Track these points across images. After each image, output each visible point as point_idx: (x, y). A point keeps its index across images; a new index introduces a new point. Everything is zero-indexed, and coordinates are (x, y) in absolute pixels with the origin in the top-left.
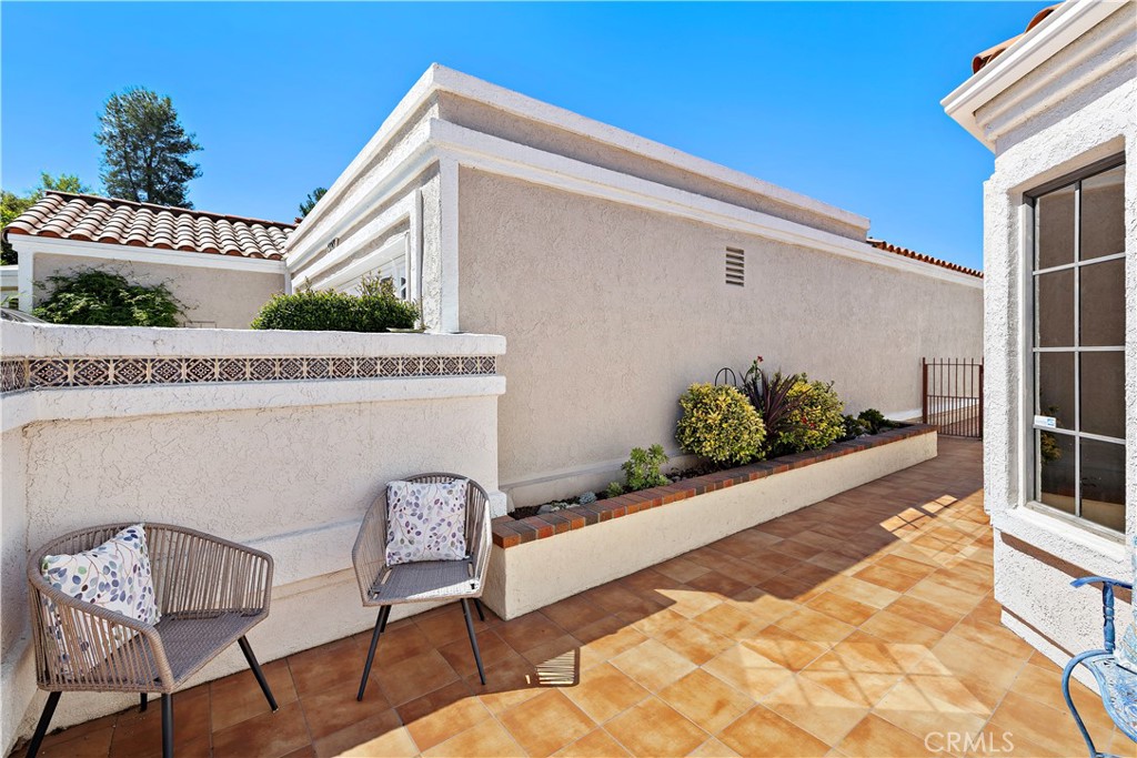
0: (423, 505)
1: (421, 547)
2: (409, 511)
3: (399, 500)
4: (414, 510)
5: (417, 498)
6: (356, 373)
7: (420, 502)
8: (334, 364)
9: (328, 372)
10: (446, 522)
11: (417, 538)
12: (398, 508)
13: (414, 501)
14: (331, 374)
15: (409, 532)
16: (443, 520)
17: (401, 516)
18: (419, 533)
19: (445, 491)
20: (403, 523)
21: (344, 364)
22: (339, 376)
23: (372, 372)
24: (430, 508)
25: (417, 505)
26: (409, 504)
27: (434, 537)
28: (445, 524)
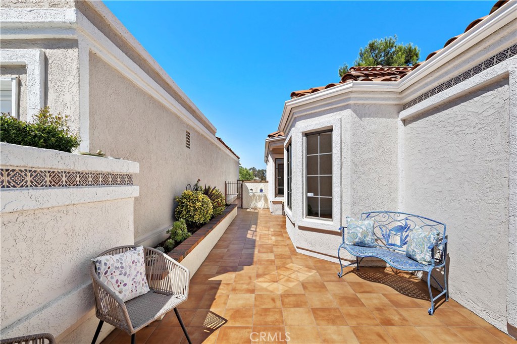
0: (126, 266)
1: (127, 293)
2: (118, 272)
3: (109, 268)
4: (121, 271)
5: (121, 263)
6: (64, 183)
7: (124, 265)
8: (50, 176)
9: (46, 182)
10: (139, 273)
11: (124, 288)
12: (109, 273)
13: (120, 265)
14: (48, 183)
15: (119, 286)
16: (138, 272)
17: (112, 278)
18: (125, 285)
19: (136, 255)
20: (114, 281)
21: (56, 176)
22: (54, 185)
23: (75, 183)
24: (130, 267)
25: (122, 267)
26: (117, 268)
27: (134, 284)
28: (139, 274)
